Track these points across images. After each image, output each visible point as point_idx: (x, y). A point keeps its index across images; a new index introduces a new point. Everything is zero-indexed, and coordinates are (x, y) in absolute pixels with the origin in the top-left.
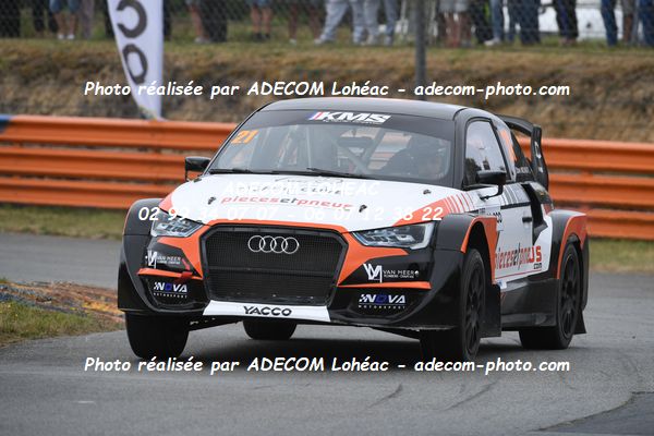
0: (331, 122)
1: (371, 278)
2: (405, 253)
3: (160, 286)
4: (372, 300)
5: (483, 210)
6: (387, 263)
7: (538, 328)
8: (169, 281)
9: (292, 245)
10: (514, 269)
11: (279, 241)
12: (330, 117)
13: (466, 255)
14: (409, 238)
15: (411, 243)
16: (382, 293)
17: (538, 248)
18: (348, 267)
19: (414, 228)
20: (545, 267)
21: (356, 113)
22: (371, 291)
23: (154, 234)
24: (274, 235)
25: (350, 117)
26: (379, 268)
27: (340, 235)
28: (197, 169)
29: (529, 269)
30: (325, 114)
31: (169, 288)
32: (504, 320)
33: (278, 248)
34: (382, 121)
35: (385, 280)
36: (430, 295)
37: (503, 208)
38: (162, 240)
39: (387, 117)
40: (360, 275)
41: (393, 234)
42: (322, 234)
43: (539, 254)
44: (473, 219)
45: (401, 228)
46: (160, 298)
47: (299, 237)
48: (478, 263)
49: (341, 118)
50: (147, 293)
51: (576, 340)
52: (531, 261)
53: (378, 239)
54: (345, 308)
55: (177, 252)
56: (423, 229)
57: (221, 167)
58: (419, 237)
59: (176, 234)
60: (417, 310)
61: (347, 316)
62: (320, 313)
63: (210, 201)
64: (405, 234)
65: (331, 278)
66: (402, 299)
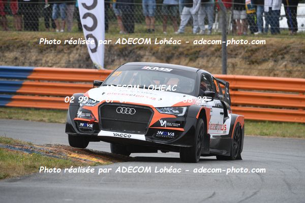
0: (150, 70)
1: (162, 125)
2: (175, 117)
4: (162, 134)
6: (168, 120)
8: (85, 123)
9: (133, 111)
10: (215, 131)
11: (128, 110)
12: (150, 68)
13: (198, 120)
14: (177, 112)
16: (166, 131)
17: (225, 125)
18: (153, 121)
19: (178, 108)
20: (227, 133)
21: (160, 67)
22: (162, 130)
23: (81, 105)
24: (126, 107)
25: (157, 69)
26: (165, 122)
27: (151, 108)
28: (98, 85)
29: (221, 133)
30: (148, 67)
31: (85, 125)
33: (128, 112)
34: (170, 71)
35: (167, 126)
36: (184, 133)
37: (213, 107)
38: (84, 107)
39: (172, 70)
40: (158, 124)
41: (171, 110)
42: (144, 108)
43: (225, 128)
44: (202, 108)
45: (174, 107)
46: (82, 129)
47: (135, 108)
48: (202, 124)
49: (154, 69)
50: (77, 127)
52: (222, 130)
53: (165, 111)
54: (151, 136)
55: (90, 112)
56: (183, 109)
57: (107, 84)
58: (181, 112)
59: (89, 105)
60: (179, 138)
61: (152, 139)
62: (142, 137)
63: (103, 94)
64: (176, 110)
65: (147, 125)
66: (173, 134)
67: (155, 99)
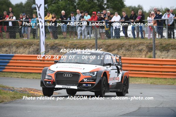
0: (80, 54)
1: (85, 81)
2: (91, 77)
4: (85, 85)
5: (107, 70)
6: (88, 79)
7: (118, 92)
9: (71, 75)
10: (113, 81)
13: (102, 78)
14: (92, 74)
17: (119, 77)
18: (81, 79)
19: (93, 72)
20: (120, 81)
21: (85, 52)
22: (85, 84)
23: (47, 73)
24: (68, 73)
26: (86, 79)
27: (79, 73)
28: (56, 62)
31: (49, 83)
33: (68, 76)
34: (89, 54)
35: (87, 82)
36: (95, 84)
37: (111, 70)
40: (83, 81)
42: (76, 73)
44: (104, 71)
45: (90, 72)
46: (48, 85)
47: (72, 74)
48: (105, 79)
50: (45, 84)
51: (126, 94)
53: (86, 74)
54: (80, 86)
55: (51, 76)
56: (95, 73)
57: (60, 62)
58: (94, 74)
59: (51, 73)
60: (93, 87)
63: (57, 68)
65: (78, 81)
66: (90, 85)
67: (81, 69)
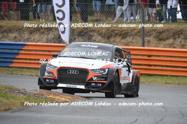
0: (85, 47)
1: (94, 80)
2: (101, 75)
3: (48, 80)
4: (94, 85)
5: (118, 67)
6: (98, 77)
8: (50, 79)
9: (77, 72)
10: (124, 81)
11: (74, 71)
12: (85, 46)
13: (115, 76)
14: (103, 72)
15: (103, 73)
16: (96, 83)
17: (129, 77)
18: (89, 77)
19: (103, 69)
20: (131, 81)
21: (91, 45)
22: (94, 83)
23: (47, 69)
24: (73, 70)
25: (90, 46)
26: (96, 78)
27: (88, 70)
28: (55, 56)
29: (127, 82)
30: (84, 45)
31: (50, 81)
32: (122, 92)
33: (74, 73)
34: (97, 47)
35: (97, 80)
36: (107, 84)
37: (122, 67)
38: (48, 70)
40: (92, 79)
41: (99, 70)
42: (84, 70)
43: (129, 78)
44: (116, 68)
45: (101, 69)
46: (48, 83)
47: (79, 71)
49: (88, 46)
50: (45, 82)
52: (128, 80)
53: (96, 72)
54: (88, 86)
55: (52, 73)
56: (106, 70)
57: (61, 56)
58: (105, 72)
59: (52, 69)
60: (104, 87)
61: (88, 88)
62: (83, 87)
63: (59, 62)
64: (102, 71)
65: (85, 80)
66: (101, 85)
67: (89, 65)
